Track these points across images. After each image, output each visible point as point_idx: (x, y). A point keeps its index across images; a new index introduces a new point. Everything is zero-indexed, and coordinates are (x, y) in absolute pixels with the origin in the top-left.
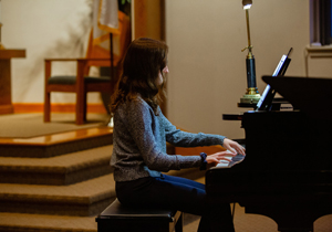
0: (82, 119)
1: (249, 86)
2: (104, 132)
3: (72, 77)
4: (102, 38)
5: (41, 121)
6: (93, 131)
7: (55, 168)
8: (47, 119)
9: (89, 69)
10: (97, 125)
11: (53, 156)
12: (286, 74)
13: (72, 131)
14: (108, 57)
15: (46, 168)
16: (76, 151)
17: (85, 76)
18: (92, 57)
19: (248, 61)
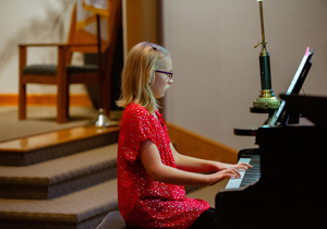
0: (65, 116)
1: (263, 88)
2: (91, 133)
3: (52, 66)
4: (88, 21)
5: (16, 116)
6: (77, 132)
7: (36, 179)
8: (23, 115)
9: (71, 55)
10: (83, 123)
11: (33, 163)
12: (301, 92)
13: (54, 131)
14: (95, 42)
15: (25, 179)
16: (59, 157)
17: (68, 65)
18: (75, 42)
19: (261, 58)
